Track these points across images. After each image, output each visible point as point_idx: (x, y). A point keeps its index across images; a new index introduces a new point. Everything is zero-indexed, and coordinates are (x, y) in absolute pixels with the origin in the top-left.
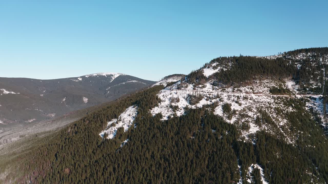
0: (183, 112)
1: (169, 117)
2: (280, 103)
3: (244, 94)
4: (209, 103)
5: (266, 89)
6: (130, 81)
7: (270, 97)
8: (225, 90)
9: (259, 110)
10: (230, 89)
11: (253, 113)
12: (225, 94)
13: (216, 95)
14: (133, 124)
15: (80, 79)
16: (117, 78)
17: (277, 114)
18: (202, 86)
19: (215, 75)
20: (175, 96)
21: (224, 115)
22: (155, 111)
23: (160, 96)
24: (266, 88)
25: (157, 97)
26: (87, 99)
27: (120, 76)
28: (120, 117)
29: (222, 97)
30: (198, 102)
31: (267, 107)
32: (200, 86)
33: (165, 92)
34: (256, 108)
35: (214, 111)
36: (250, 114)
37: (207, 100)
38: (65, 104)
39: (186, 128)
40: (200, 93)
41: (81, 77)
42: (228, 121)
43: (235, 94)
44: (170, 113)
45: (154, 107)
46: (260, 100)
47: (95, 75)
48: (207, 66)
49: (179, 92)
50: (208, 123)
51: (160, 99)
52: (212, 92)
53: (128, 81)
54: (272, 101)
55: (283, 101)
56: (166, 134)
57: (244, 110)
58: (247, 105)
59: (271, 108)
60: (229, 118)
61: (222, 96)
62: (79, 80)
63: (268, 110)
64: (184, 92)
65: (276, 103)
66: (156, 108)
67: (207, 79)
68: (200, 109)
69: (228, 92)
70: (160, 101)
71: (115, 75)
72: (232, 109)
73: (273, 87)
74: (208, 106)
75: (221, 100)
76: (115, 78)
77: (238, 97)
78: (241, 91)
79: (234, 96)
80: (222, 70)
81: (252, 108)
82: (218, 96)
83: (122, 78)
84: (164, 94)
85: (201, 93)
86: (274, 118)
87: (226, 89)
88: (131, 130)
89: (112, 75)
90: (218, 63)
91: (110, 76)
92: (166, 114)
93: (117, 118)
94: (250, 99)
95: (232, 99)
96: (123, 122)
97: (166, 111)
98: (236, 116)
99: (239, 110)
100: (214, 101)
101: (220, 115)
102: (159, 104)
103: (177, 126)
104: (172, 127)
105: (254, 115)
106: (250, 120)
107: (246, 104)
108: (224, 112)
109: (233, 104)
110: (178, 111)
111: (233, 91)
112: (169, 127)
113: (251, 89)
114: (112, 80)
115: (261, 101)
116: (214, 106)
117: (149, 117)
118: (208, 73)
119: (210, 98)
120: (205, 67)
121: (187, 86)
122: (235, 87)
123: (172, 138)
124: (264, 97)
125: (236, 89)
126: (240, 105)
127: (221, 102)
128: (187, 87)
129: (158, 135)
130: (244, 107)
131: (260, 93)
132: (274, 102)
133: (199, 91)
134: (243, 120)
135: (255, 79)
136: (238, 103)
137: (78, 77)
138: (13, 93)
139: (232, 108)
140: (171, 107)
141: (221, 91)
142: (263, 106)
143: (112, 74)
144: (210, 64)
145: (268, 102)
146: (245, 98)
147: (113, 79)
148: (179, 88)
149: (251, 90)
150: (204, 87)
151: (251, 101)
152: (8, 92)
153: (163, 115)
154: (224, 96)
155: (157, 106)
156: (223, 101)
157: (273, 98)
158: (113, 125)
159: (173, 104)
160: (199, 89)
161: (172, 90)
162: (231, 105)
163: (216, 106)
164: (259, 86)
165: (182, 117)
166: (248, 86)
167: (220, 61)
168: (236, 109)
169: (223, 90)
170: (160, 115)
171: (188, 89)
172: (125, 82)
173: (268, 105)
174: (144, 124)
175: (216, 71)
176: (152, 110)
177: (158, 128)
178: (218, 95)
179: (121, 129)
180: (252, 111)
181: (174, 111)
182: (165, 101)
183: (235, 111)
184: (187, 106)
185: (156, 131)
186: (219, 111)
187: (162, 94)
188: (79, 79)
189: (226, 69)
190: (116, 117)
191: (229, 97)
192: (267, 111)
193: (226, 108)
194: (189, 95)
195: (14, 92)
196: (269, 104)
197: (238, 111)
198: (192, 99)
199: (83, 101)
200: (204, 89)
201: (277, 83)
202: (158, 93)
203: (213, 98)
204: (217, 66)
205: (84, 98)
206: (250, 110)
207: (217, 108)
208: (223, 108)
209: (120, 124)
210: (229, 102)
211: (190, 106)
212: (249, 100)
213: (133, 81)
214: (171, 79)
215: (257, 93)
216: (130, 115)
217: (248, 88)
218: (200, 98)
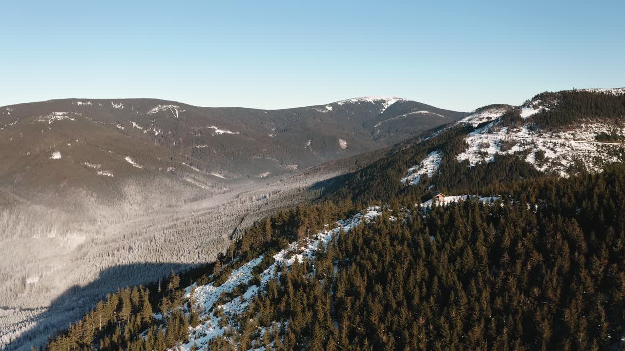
0: (492, 158)
1: (477, 164)
2: (603, 152)
3: (563, 140)
4: (521, 149)
5: (593, 135)
6: (415, 111)
7: (593, 145)
8: (542, 135)
9: (575, 159)
10: (547, 135)
11: (567, 162)
12: (541, 140)
13: (530, 141)
14: (438, 170)
15: (330, 109)
16: (392, 106)
17: (595, 164)
18: (517, 131)
19: (534, 117)
20: (485, 141)
21: (535, 162)
22: (462, 157)
23: (468, 140)
24: (593, 133)
25: (465, 141)
26: (345, 143)
27: (397, 102)
28: (422, 163)
29: (537, 143)
30: (510, 148)
31: (585, 156)
32: (515, 130)
33: (474, 136)
34: (572, 156)
35: (526, 158)
36: (564, 162)
37: (520, 146)
38: (311, 150)
39: (494, 174)
40: (513, 138)
41: (331, 105)
42: (538, 169)
43: (552, 140)
44: (478, 159)
45: (461, 153)
46: (580, 147)
47: (354, 100)
48: (527, 104)
49: (490, 136)
50: (516, 170)
51: (467, 144)
52: (527, 137)
53: (413, 111)
54: (594, 150)
55: (608, 150)
56: (472, 179)
57: (558, 158)
58: (562, 153)
59: (589, 157)
60: (540, 166)
61: (537, 141)
62: (327, 109)
63: (585, 159)
64: (495, 136)
65: (599, 152)
66: (463, 154)
67: (523, 122)
68: (511, 156)
69: (545, 138)
70: (468, 146)
71: (388, 101)
72: (546, 157)
73: (603, 132)
74: (519, 153)
75: (535, 147)
76: (389, 105)
77: (555, 144)
78: (560, 137)
79: (550, 142)
80: (544, 110)
81: (567, 156)
82: (533, 143)
83: (402, 106)
84: (473, 138)
85: (515, 138)
86: (589, 167)
87: (544, 134)
88: (436, 176)
89: (384, 101)
90: (540, 101)
91: (379, 103)
92: (474, 160)
93: (419, 164)
94: (568, 147)
95: (548, 146)
96: (426, 169)
97: (474, 157)
98: (549, 163)
99: (553, 157)
100: (527, 147)
101: (532, 162)
102: (467, 150)
103: (485, 172)
104: (479, 173)
105: (568, 163)
106: (562, 168)
107: (562, 151)
108: (536, 160)
109: (547, 151)
110: (487, 157)
111: (551, 137)
112: (476, 173)
113: (573, 134)
114: (384, 110)
115: (580, 149)
116: (526, 153)
117: (454, 163)
118: (526, 113)
119: (524, 144)
120: (524, 106)
121: (501, 129)
122: (554, 133)
123: (478, 184)
124: (586, 144)
125: (554, 134)
126: (555, 152)
127: (535, 149)
128: (499, 130)
129: (465, 180)
130: (559, 155)
131: (582, 139)
132: (597, 150)
133: (514, 136)
134: (554, 168)
135: (581, 122)
136: (554, 150)
137: (326, 105)
138: (229, 132)
139: (546, 155)
140: (480, 153)
141: (538, 136)
142: (581, 154)
143: (384, 98)
144: (531, 102)
145: (588, 151)
146: (563, 145)
147: (386, 108)
148: (490, 132)
149: (572, 137)
150: (519, 131)
151: (568, 149)
152: (221, 132)
153: (470, 161)
154: (540, 142)
155: (464, 151)
156: (537, 148)
157: (597, 146)
158: (414, 171)
159: (482, 150)
160: (513, 133)
161: (483, 134)
162: (545, 152)
163: (529, 153)
164: (585, 131)
165: (490, 163)
166: (569, 132)
167: (544, 97)
168: (549, 156)
169: (540, 135)
170: (467, 161)
171: (500, 133)
172: (407, 113)
173: (588, 154)
174: (449, 170)
175: (536, 111)
176: (458, 156)
177: (465, 174)
178: (533, 140)
179: (425, 175)
180: (566, 159)
181: (483, 158)
182: (473, 147)
183: (548, 159)
184: (497, 152)
185: (462, 177)
186: (530, 159)
187: (470, 138)
188: (327, 107)
189: (549, 109)
190: (417, 163)
191: (545, 143)
192: (583, 160)
193: (539, 155)
194: (501, 141)
195: (231, 131)
196: (588, 152)
197: (551, 158)
198: (504, 145)
199: (339, 147)
200: (519, 134)
201: (610, 128)
202: (465, 137)
203: (527, 145)
204: (540, 104)
205: (341, 140)
206: (565, 157)
207: (529, 155)
208: (535, 156)
209: (423, 171)
210: (543, 149)
211: (500, 153)
212: (566, 147)
213: (422, 112)
214: (487, 112)
215: (579, 140)
216: (433, 162)
217: (569, 134)
218: (514, 143)
